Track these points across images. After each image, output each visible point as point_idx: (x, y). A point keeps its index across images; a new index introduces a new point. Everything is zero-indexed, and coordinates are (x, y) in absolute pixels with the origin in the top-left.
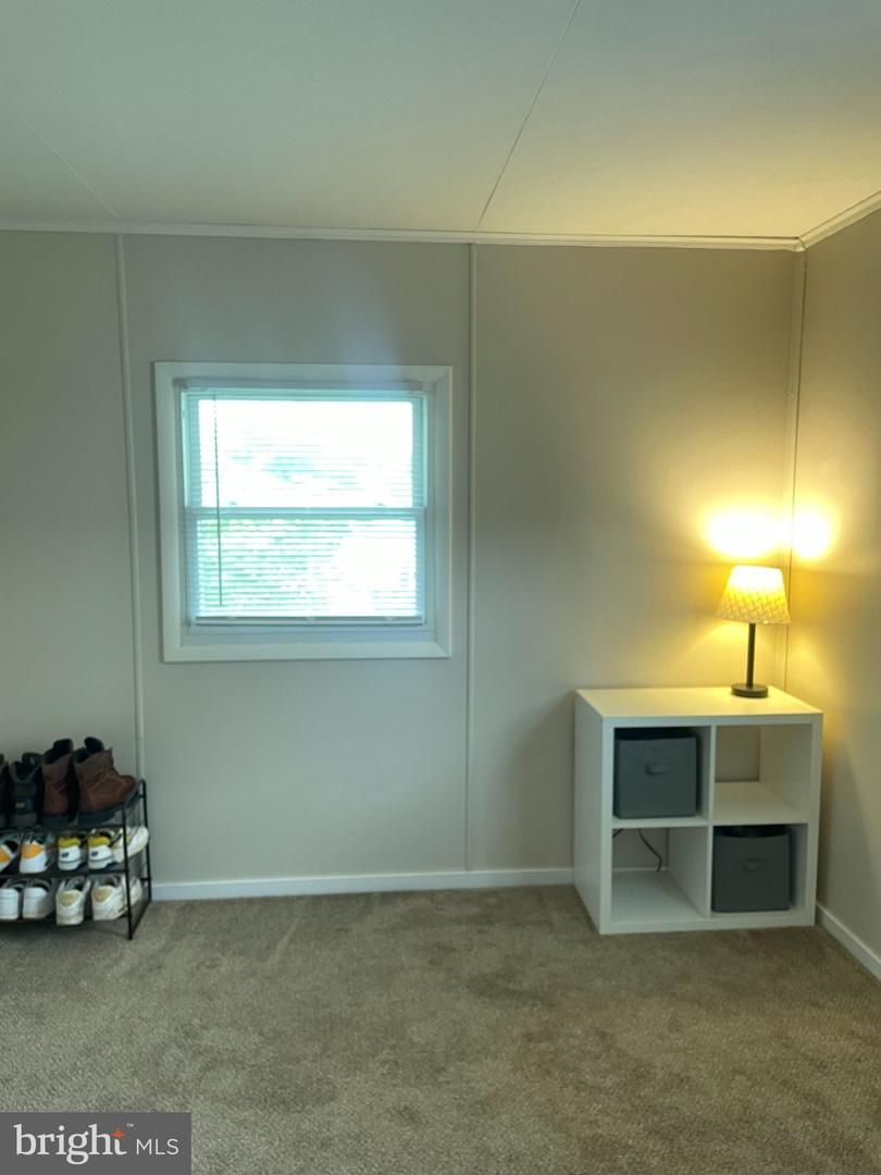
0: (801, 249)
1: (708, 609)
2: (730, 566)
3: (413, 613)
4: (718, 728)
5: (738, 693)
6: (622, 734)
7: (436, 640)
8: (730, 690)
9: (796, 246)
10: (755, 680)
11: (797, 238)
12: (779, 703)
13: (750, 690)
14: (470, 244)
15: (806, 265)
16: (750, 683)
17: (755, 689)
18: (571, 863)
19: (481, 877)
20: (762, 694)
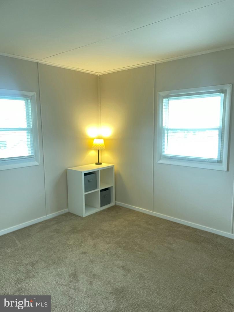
0: (99, 75)
1: (90, 148)
2: (93, 139)
3: (30, 155)
4: (100, 170)
5: (96, 164)
6: (86, 174)
7: (36, 161)
8: (95, 164)
9: (98, 74)
10: (100, 162)
11: (98, 73)
12: (104, 165)
13: (99, 163)
14: (37, 63)
15: (100, 79)
16: (99, 162)
17: (100, 163)
18: (68, 208)
19: (50, 216)
20: (101, 164)
